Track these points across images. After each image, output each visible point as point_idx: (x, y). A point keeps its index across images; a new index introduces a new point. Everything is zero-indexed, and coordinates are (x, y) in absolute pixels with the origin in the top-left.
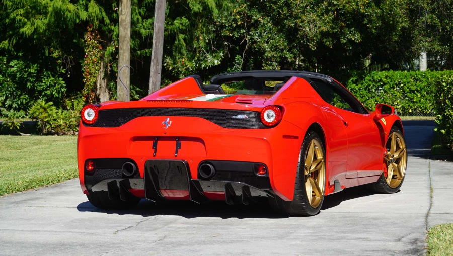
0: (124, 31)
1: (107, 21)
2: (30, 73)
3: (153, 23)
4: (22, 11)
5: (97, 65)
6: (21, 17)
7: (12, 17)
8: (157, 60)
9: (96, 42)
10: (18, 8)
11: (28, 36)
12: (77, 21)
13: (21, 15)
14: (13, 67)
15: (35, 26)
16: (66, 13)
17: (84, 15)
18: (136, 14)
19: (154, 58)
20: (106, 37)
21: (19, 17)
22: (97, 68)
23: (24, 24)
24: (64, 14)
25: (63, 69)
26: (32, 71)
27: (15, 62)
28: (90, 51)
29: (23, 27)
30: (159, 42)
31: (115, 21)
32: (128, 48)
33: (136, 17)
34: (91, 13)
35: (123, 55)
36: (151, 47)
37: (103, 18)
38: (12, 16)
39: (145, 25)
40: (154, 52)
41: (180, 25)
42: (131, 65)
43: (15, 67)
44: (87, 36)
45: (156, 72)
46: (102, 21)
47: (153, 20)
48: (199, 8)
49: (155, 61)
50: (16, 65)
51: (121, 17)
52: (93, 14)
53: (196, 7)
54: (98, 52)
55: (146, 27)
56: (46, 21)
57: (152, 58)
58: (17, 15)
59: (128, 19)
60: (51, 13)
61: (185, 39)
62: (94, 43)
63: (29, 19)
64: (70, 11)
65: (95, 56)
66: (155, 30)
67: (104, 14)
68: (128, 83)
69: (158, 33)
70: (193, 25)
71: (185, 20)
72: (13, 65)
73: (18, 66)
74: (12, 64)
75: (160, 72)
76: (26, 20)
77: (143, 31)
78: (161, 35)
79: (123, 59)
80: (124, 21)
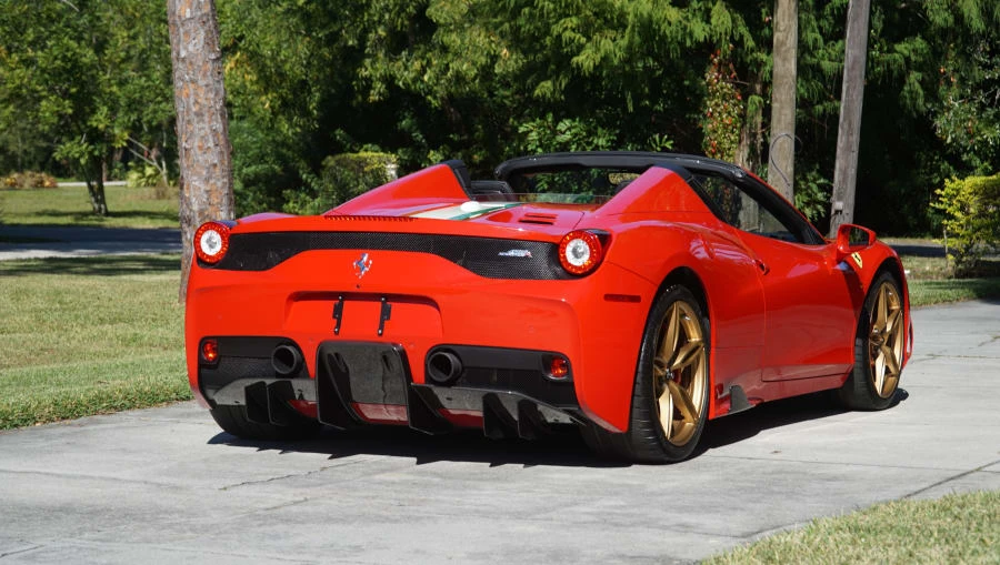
0: (784, 65)
1: (750, 43)
2: (597, 147)
3: (843, 51)
4: (573, 21)
5: (732, 132)
6: (573, 35)
7: (555, 33)
8: (850, 125)
9: (729, 85)
10: (568, 16)
11: (590, 73)
12: (688, 43)
13: (573, 30)
14: (564, 133)
15: (602, 51)
16: (663, 28)
17: (700, 31)
18: (813, 31)
19: (844, 120)
20: (748, 77)
21: (568, 34)
22: (733, 138)
23: (580, 48)
24: (659, 30)
25: (667, 140)
26: (601, 142)
27: (567, 122)
28: (717, 105)
29: (578, 54)
30: (855, 88)
31: (767, 44)
32: (791, 99)
33: (812, 36)
34: (715, 27)
35: (780, 114)
36: (838, 97)
37: (742, 36)
38: (556, 29)
39: (833, 53)
40: (845, 107)
41: (912, 55)
42: (796, 133)
43: (568, 133)
44: (712, 75)
45: (848, 148)
46: (738, 43)
47: (844, 45)
48: (946, 20)
49: (846, 126)
50: (569, 129)
51: (778, 37)
52: (718, 29)
53: (940, 18)
54: (735, 105)
55: (833, 57)
56: (624, 42)
57: (841, 120)
58: (566, 29)
59: (792, 40)
60: (633, 26)
61: (922, 83)
62: (726, 87)
63: (589, 39)
64: (670, 24)
65: (729, 113)
66: (847, 64)
67: (743, 29)
68: (790, 169)
69: (853, 68)
70: (937, 54)
71: (919, 43)
72: (563, 130)
73: (573, 131)
74: (562, 126)
75: (855, 148)
76: (583, 40)
77: (827, 65)
78: (858, 73)
79: (779, 121)
80: (783, 43)
